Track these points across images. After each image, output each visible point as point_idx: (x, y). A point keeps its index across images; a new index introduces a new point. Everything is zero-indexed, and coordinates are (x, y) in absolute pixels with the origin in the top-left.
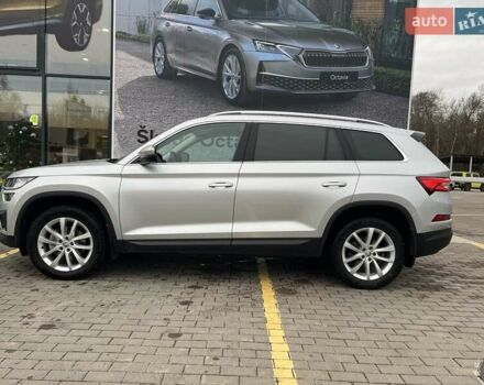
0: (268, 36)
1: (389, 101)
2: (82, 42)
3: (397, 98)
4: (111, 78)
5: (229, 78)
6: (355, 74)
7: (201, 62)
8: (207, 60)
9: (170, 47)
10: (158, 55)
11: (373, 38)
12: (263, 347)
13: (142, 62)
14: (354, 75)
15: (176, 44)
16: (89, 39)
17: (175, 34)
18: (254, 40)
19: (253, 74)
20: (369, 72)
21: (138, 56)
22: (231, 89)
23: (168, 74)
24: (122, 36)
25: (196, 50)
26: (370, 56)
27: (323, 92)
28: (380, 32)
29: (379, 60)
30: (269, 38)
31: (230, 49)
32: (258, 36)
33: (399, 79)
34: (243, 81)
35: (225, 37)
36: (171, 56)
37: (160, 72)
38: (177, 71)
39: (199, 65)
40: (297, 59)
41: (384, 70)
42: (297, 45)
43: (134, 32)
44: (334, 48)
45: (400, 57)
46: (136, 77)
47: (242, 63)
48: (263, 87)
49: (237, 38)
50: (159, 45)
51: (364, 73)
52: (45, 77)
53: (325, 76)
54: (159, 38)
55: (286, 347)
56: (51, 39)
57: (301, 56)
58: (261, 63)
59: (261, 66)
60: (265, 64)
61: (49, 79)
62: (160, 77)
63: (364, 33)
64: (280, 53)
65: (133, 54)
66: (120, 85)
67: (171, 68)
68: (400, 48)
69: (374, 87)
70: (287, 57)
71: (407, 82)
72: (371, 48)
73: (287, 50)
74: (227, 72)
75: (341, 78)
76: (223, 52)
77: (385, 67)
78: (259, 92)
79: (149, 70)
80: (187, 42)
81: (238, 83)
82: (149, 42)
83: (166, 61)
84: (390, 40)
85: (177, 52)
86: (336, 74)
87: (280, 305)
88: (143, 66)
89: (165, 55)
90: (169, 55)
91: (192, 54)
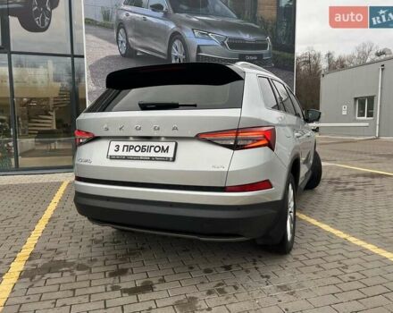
1: (282, 74)
2: (43, 24)
5: (176, 57)
6: (261, 56)
7: (155, 45)
8: (156, 43)
9: (130, 32)
10: (121, 38)
13: (109, 44)
15: (135, 31)
16: (50, 22)
17: (134, 22)
18: (193, 30)
20: (269, 54)
21: (106, 39)
23: (129, 54)
25: (151, 36)
26: (270, 43)
31: (176, 36)
33: (288, 60)
34: (187, 59)
35: (172, 27)
36: (131, 40)
37: (124, 52)
38: (136, 51)
39: (153, 47)
40: (223, 44)
41: (278, 53)
42: (223, 34)
44: (247, 37)
47: (185, 46)
50: (121, 31)
51: (266, 55)
54: (121, 25)
57: (225, 42)
58: (198, 46)
59: (199, 49)
60: (201, 47)
62: (124, 56)
64: (212, 39)
66: (91, 63)
67: (132, 49)
69: (273, 65)
70: (217, 43)
71: (293, 61)
72: (270, 38)
74: (175, 52)
75: (252, 58)
76: (171, 38)
77: (279, 51)
80: (142, 29)
82: (112, 28)
83: (127, 44)
84: (281, 32)
85: (136, 37)
86: (250, 55)
88: (110, 47)
89: (127, 39)
90: (129, 39)
91: (147, 38)
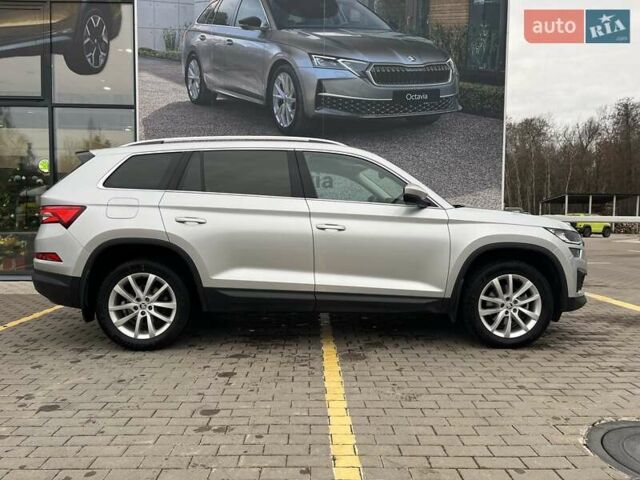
0: (327, 48)
1: (478, 124)
2: (97, 63)
3: (488, 121)
4: (133, 107)
5: (281, 102)
6: (437, 92)
7: (247, 83)
8: (251, 80)
9: (206, 65)
10: (192, 75)
11: (455, 48)
12: (319, 421)
13: (172, 85)
14: (434, 94)
15: (215, 61)
16: (106, 59)
17: (213, 49)
18: (310, 54)
19: (310, 96)
20: (453, 88)
21: (168, 77)
22: (283, 115)
23: (206, 99)
24: (145, 53)
25: (240, 69)
26: (453, 69)
27: (398, 115)
28: (464, 40)
29: (465, 74)
30: (329, 51)
31: (281, 66)
32: (315, 49)
33: (490, 97)
34: (298, 104)
35: (275, 51)
36: (208, 77)
37: (195, 97)
38: (216, 94)
39: (244, 87)
40: (364, 75)
41: (471, 86)
42: (364, 58)
43: (161, 48)
44: (408, 61)
45: (489, 69)
46: (165, 104)
47: (296, 81)
48: (324, 111)
49: (289, 52)
50: (193, 63)
51: (447, 91)
52: (52, 107)
53: (399, 96)
54: (192, 55)
55: (348, 420)
56: (59, 61)
57: (368, 72)
58: (320, 82)
59: (320, 86)
60: (324, 83)
61: (57, 110)
62: (195, 102)
63: (445, 42)
64: (343, 69)
65: (160, 75)
66: (146, 115)
67: (210, 91)
68: (489, 59)
69: (460, 108)
70: (351, 74)
71: (500, 99)
72: (454, 60)
73: (352, 65)
74: (279, 94)
75: (420, 97)
76: (272, 68)
77: (473, 82)
78: (318, 118)
79: (181, 94)
80: (227, 59)
81: (292, 108)
82: (180, 61)
83: (202, 83)
84: (476, 49)
85: (215, 72)
86: (413, 92)
87: (344, 373)
88: (174, 90)
89: (201, 76)
90: (205, 74)
91: (236, 73)
